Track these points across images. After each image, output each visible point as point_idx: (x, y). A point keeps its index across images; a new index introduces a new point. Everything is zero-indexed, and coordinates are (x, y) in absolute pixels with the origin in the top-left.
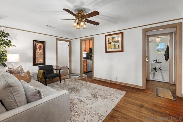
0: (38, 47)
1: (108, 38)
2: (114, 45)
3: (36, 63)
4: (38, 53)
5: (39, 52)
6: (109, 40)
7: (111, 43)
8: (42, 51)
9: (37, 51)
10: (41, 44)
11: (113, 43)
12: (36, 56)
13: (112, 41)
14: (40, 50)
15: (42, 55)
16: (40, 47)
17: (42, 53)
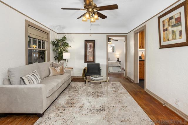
0: (88, 46)
1: (163, 22)
2: (173, 32)
3: (87, 60)
4: (89, 52)
5: (90, 50)
6: (164, 25)
7: (166, 30)
8: (92, 50)
9: (88, 50)
10: (92, 44)
11: (170, 29)
12: (87, 54)
13: (169, 25)
14: (90, 49)
15: (92, 54)
16: (90, 46)
17: (92, 51)
